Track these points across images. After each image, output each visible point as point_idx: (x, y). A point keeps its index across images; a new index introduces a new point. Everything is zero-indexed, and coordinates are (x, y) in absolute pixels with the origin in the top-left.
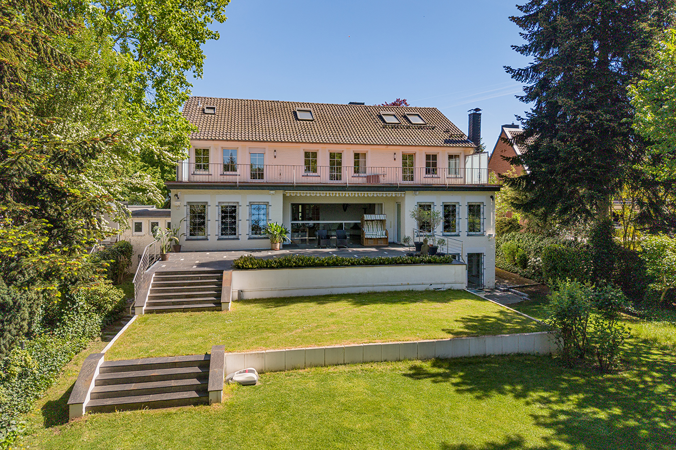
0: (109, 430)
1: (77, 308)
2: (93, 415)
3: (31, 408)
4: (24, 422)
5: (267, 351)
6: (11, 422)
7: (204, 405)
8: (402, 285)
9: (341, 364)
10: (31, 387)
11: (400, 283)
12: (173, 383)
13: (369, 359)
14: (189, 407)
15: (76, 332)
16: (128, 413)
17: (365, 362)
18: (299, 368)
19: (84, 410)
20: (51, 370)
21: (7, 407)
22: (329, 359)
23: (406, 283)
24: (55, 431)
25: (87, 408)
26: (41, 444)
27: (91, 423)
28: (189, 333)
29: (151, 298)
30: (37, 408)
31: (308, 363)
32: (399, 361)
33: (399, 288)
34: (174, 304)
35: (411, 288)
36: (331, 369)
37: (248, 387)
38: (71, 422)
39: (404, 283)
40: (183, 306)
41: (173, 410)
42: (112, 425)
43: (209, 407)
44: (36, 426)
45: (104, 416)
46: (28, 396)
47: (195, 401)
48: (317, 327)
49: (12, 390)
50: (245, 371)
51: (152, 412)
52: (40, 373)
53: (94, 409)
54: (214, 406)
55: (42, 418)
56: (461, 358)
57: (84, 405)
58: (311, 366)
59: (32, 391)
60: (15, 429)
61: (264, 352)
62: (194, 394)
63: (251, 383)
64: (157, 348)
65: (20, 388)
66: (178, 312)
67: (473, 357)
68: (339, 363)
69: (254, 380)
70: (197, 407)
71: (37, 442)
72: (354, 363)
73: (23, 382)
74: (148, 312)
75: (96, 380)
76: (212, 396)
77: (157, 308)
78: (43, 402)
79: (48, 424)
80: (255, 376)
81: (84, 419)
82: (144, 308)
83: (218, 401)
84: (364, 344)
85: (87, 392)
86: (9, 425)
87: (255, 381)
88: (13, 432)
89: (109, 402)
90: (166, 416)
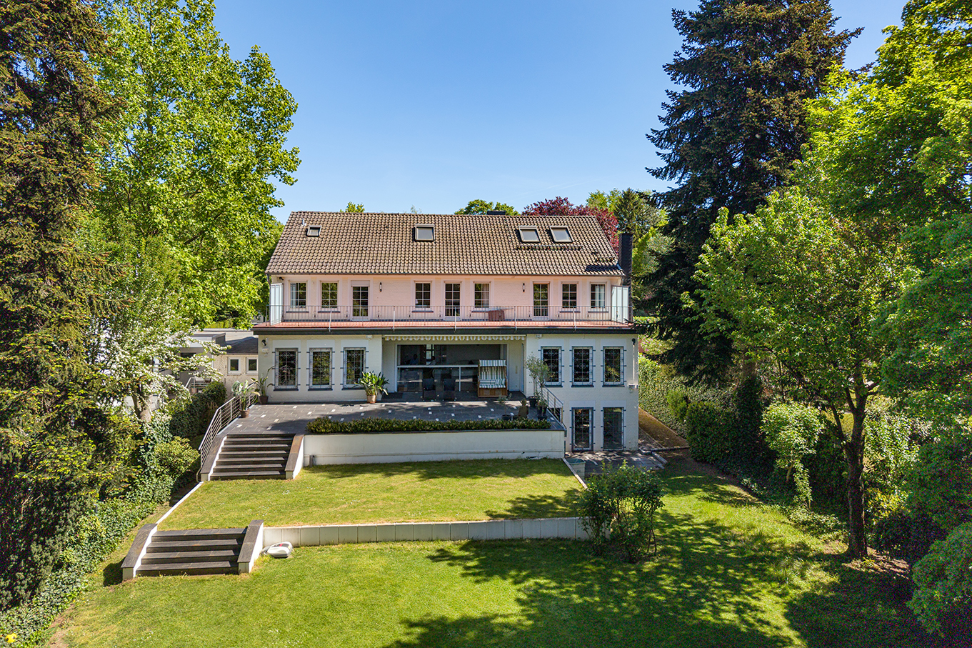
0: (152, 590)
1: (148, 471)
2: (141, 578)
3: (95, 569)
4: (87, 581)
5: (303, 527)
6: (77, 580)
7: (234, 574)
8: (490, 452)
9: (374, 542)
10: (98, 551)
11: (488, 451)
12: (212, 554)
13: (401, 538)
14: (220, 575)
15: (146, 496)
16: (170, 577)
17: (397, 541)
18: (333, 544)
19: (134, 573)
20: (117, 535)
21: (76, 567)
22: (362, 536)
23: (495, 450)
24: (110, 589)
25: (138, 572)
26: (98, 599)
27: (139, 584)
28: (243, 504)
29: (218, 463)
30: (100, 570)
31: (341, 539)
32: (432, 541)
33: (486, 457)
34: (240, 470)
35: (500, 456)
36: (362, 546)
37: (279, 560)
38: (124, 583)
39: (492, 450)
40: (249, 474)
41: (207, 577)
42: (154, 587)
43: (237, 576)
44: (97, 584)
45: (150, 579)
46: (93, 558)
47: (227, 570)
48: (364, 503)
49: (82, 552)
50: (279, 545)
51: (189, 578)
52: (107, 537)
53: (143, 573)
54: (242, 575)
55: (102, 578)
56: (495, 540)
57: (135, 569)
58: (344, 543)
59: (98, 554)
60: (79, 586)
61: (300, 527)
62: (227, 564)
63: (284, 556)
64: (207, 519)
65: (89, 550)
66: (242, 479)
67: (509, 540)
68: (372, 540)
69: (284, 553)
70: (227, 576)
71: (95, 597)
72: (386, 541)
73: (91, 545)
74: (214, 478)
75: (147, 548)
76: (241, 567)
77: (224, 474)
78: (105, 564)
79: (106, 583)
80: (287, 550)
81: (134, 580)
82: (210, 475)
83: (246, 571)
84: (397, 524)
85: (137, 558)
86: (75, 582)
87: (286, 554)
88: (77, 588)
89: (156, 567)
90: (200, 582)
